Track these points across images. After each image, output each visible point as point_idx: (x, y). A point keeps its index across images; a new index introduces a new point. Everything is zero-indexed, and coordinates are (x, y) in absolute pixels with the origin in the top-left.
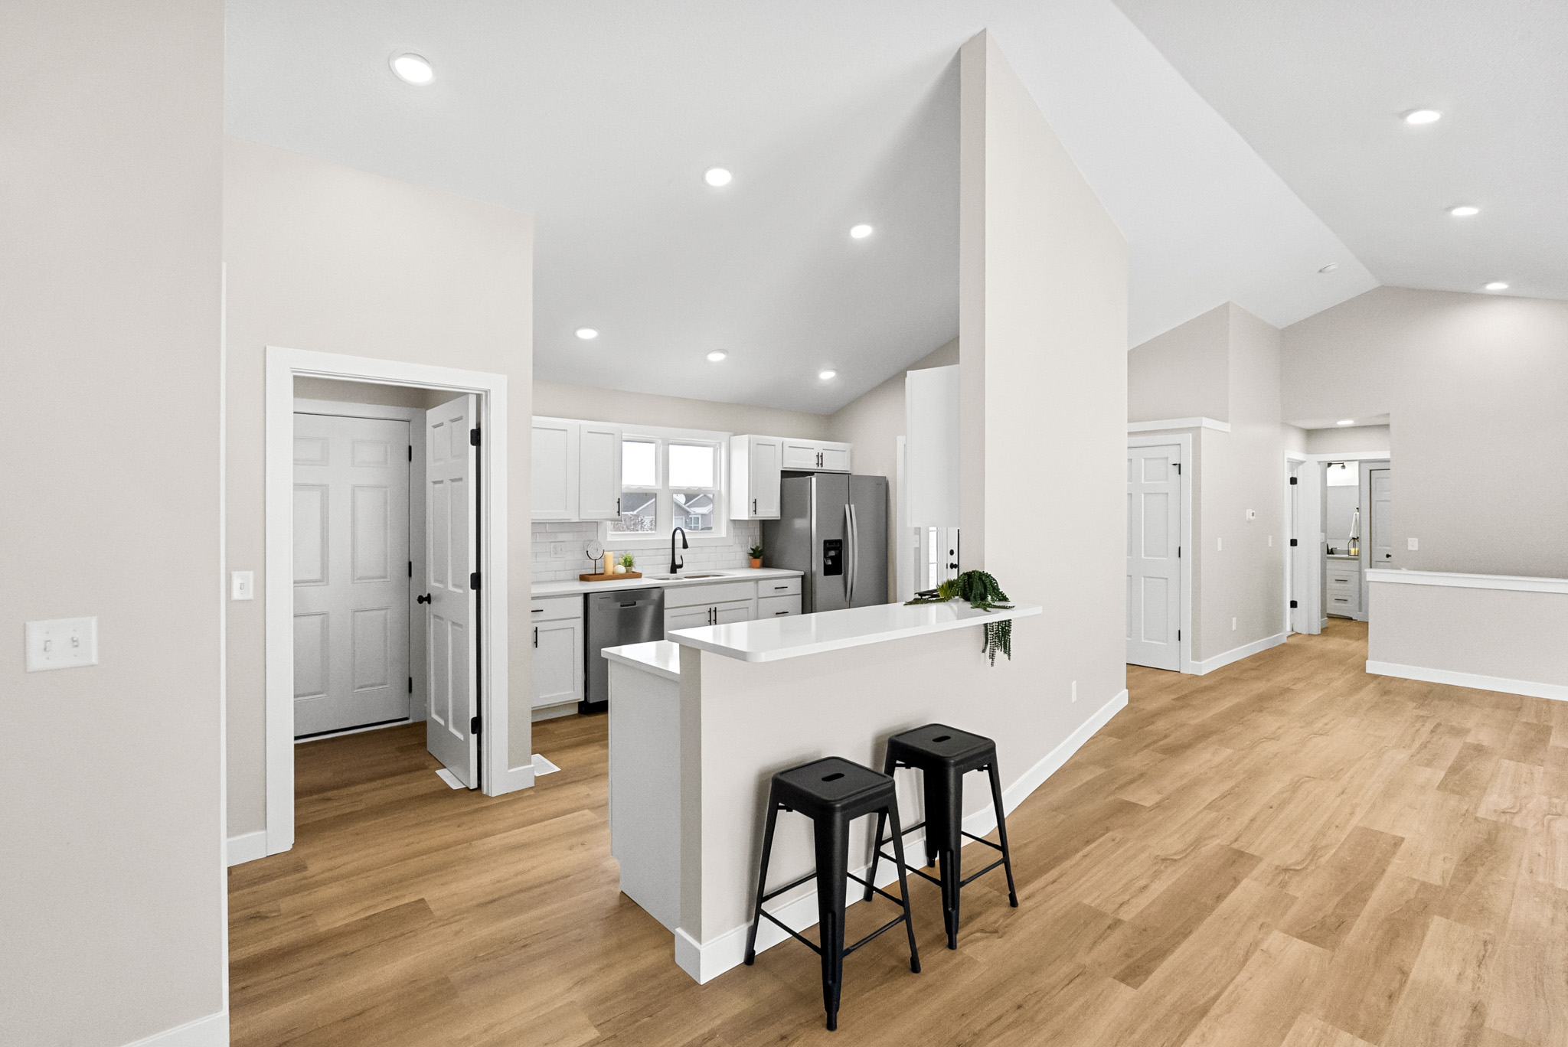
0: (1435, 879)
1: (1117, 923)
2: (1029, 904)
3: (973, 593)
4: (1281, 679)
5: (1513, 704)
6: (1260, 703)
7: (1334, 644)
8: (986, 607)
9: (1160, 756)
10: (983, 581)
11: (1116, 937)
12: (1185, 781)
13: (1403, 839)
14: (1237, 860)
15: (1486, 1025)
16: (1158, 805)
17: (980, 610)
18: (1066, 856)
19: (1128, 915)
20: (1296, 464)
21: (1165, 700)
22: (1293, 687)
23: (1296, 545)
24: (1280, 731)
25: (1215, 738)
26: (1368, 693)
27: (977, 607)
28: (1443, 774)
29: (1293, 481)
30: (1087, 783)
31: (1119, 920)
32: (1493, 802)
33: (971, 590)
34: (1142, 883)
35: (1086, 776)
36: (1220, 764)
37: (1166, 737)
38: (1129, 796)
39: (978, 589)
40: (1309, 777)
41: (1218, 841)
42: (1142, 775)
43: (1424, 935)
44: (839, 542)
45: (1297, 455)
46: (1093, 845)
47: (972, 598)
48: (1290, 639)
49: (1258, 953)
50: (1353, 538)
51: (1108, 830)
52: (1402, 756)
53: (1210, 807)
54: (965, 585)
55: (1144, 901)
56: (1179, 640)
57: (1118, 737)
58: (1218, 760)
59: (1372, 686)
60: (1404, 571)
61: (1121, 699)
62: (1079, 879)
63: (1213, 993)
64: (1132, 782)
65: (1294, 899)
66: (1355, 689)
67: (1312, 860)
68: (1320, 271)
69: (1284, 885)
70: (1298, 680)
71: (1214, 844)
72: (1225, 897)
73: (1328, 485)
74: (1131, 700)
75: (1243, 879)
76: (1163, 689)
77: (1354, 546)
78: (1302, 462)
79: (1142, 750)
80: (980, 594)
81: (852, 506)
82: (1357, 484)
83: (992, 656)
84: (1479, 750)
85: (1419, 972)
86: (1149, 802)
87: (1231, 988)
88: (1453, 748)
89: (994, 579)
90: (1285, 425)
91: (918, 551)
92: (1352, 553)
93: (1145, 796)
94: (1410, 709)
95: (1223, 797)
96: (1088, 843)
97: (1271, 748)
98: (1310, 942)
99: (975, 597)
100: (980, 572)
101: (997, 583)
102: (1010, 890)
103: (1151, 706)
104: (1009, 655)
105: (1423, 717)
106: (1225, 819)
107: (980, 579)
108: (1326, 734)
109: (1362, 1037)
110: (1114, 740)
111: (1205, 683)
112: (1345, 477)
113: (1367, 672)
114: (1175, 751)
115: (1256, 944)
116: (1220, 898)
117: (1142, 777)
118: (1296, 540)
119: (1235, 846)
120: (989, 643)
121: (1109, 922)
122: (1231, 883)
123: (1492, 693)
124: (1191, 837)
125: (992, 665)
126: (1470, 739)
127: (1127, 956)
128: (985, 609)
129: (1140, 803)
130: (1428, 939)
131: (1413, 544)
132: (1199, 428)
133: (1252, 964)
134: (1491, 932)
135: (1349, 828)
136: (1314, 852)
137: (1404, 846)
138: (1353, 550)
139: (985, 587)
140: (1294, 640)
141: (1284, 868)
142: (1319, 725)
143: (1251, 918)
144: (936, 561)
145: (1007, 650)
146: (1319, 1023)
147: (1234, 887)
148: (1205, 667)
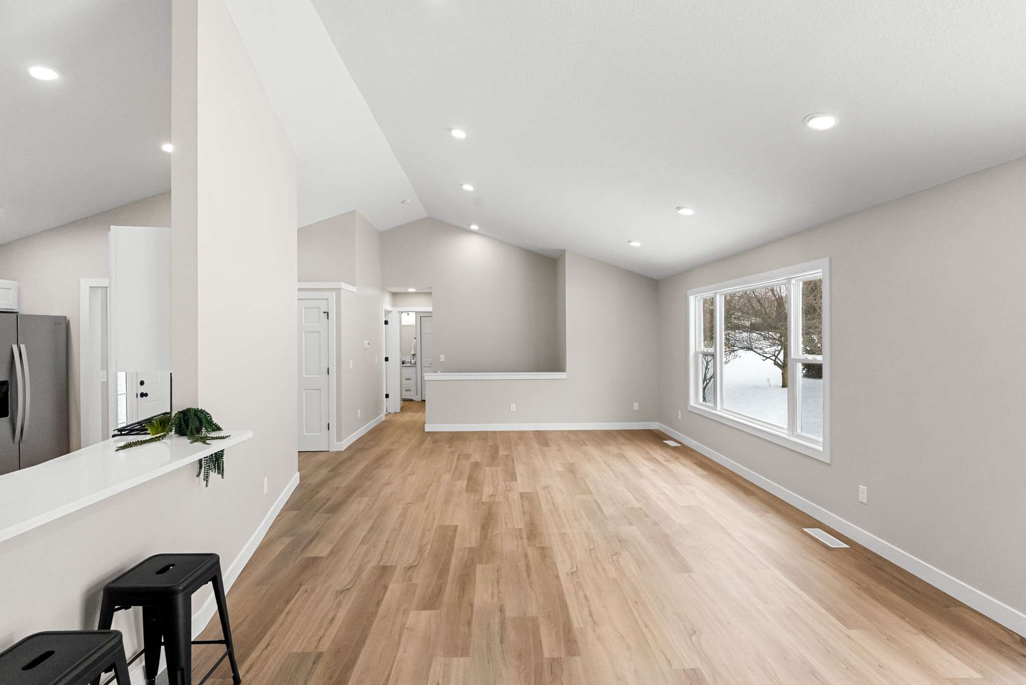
0: (474, 544)
1: (320, 655)
2: (249, 676)
3: (190, 428)
4: (385, 445)
5: (483, 436)
6: (379, 462)
7: (409, 417)
8: (204, 440)
9: (326, 515)
10: (198, 417)
11: (321, 667)
12: (345, 528)
13: (457, 526)
14: (384, 571)
15: (506, 616)
16: (332, 553)
17: (199, 444)
18: (273, 621)
19: (325, 646)
20: (387, 313)
21: (323, 473)
22: (393, 448)
23: (388, 360)
24: (392, 477)
25: (358, 492)
26: (427, 445)
27: (196, 441)
28: (466, 482)
29: (386, 323)
30: (281, 552)
31: (321, 652)
32: (487, 490)
33: (187, 427)
34: (330, 616)
35: (279, 548)
36: (363, 510)
37: (328, 500)
38: (312, 553)
39: (194, 423)
40: (410, 503)
41: (371, 565)
42: (317, 534)
43: (475, 579)
44: (5, 383)
45: (387, 306)
46: (292, 602)
47: (188, 433)
48: (388, 417)
49: (405, 631)
50: (413, 355)
51: (301, 585)
52: (447, 477)
53: (363, 542)
54: (180, 423)
55: (333, 630)
56: (329, 429)
57: (297, 510)
58: (362, 507)
59: (429, 439)
60: (439, 373)
61: (295, 480)
62: (287, 634)
63: (386, 673)
64: (311, 542)
65: (416, 585)
66: (422, 442)
67: (421, 556)
68: (402, 202)
69: (410, 578)
70: (394, 443)
71: (370, 566)
72: (382, 602)
73: (402, 324)
74: (301, 479)
75: (389, 585)
76: (320, 465)
77: (413, 359)
78: (391, 312)
79: (314, 514)
80: (196, 428)
81: (23, 347)
82: (415, 324)
83: (206, 478)
84: (476, 465)
85: (477, 602)
86: (324, 554)
87: (396, 662)
88: (467, 465)
89: (208, 414)
90: (383, 289)
91: (105, 386)
92: (413, 363)
93: (321, 549)
94: (447, 449)
95: (369, 532)
96: (288, 601)
97: (388, 490)
98: (429, 609)
99: (191, 432)
100: (195, 409)
101: (210, 416)
102: (233, 673)
103: (314, 480)
104: (223, 475)
105: (452, 452)
106: (372, 547)
107: (196, 415)
108: (413, 474)
109: (462, 656)
110: (295, 512)
111: (346, 456)
112: (409, 320)
113: (426, 431)
114: (335, 509)
115: (403, 626)
116: (378, 604)
117: (318, 535)
118: (388, 358)
119: (381, 564)
120: (203, 468)
121: (313, 659)
122: (383, 591)
123: (475, 432)
124: (355, 568)
125: (207, 486)
126: (472, 460)
127: (330, 678)
128: (204, 442)
129: (320, 555)
130: (477, 580)
131: (442, 358)
132: (340, 289)
133: (403, 639)
134: (499, 564)
135: (434, 528)
136: (421, 549)
137: (459, 529)
138: (413, 361)
139: (201, 422)
140: (389, 417)
141: (409, 567)
142: (409, 469)
143: (398, 610)
144: (125, 393)
145: (220, 471)
146: (442, 659)
147: (385, 593)
148: (344, 445)
